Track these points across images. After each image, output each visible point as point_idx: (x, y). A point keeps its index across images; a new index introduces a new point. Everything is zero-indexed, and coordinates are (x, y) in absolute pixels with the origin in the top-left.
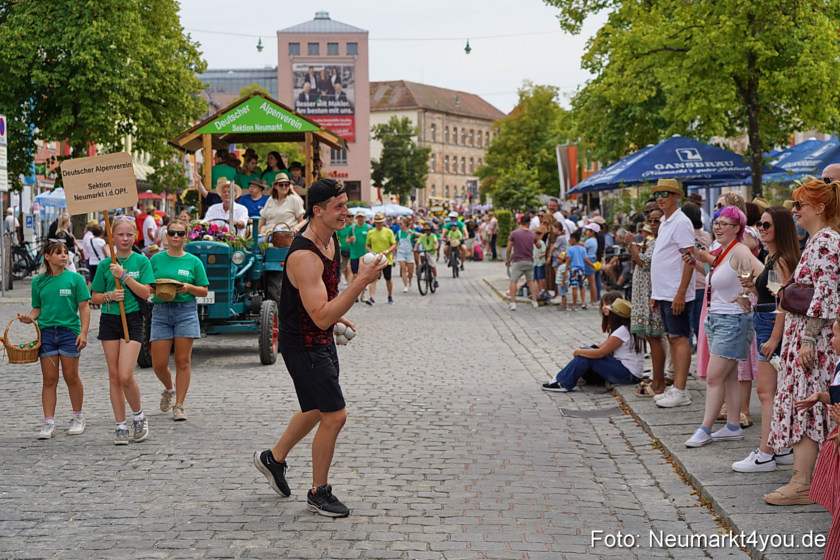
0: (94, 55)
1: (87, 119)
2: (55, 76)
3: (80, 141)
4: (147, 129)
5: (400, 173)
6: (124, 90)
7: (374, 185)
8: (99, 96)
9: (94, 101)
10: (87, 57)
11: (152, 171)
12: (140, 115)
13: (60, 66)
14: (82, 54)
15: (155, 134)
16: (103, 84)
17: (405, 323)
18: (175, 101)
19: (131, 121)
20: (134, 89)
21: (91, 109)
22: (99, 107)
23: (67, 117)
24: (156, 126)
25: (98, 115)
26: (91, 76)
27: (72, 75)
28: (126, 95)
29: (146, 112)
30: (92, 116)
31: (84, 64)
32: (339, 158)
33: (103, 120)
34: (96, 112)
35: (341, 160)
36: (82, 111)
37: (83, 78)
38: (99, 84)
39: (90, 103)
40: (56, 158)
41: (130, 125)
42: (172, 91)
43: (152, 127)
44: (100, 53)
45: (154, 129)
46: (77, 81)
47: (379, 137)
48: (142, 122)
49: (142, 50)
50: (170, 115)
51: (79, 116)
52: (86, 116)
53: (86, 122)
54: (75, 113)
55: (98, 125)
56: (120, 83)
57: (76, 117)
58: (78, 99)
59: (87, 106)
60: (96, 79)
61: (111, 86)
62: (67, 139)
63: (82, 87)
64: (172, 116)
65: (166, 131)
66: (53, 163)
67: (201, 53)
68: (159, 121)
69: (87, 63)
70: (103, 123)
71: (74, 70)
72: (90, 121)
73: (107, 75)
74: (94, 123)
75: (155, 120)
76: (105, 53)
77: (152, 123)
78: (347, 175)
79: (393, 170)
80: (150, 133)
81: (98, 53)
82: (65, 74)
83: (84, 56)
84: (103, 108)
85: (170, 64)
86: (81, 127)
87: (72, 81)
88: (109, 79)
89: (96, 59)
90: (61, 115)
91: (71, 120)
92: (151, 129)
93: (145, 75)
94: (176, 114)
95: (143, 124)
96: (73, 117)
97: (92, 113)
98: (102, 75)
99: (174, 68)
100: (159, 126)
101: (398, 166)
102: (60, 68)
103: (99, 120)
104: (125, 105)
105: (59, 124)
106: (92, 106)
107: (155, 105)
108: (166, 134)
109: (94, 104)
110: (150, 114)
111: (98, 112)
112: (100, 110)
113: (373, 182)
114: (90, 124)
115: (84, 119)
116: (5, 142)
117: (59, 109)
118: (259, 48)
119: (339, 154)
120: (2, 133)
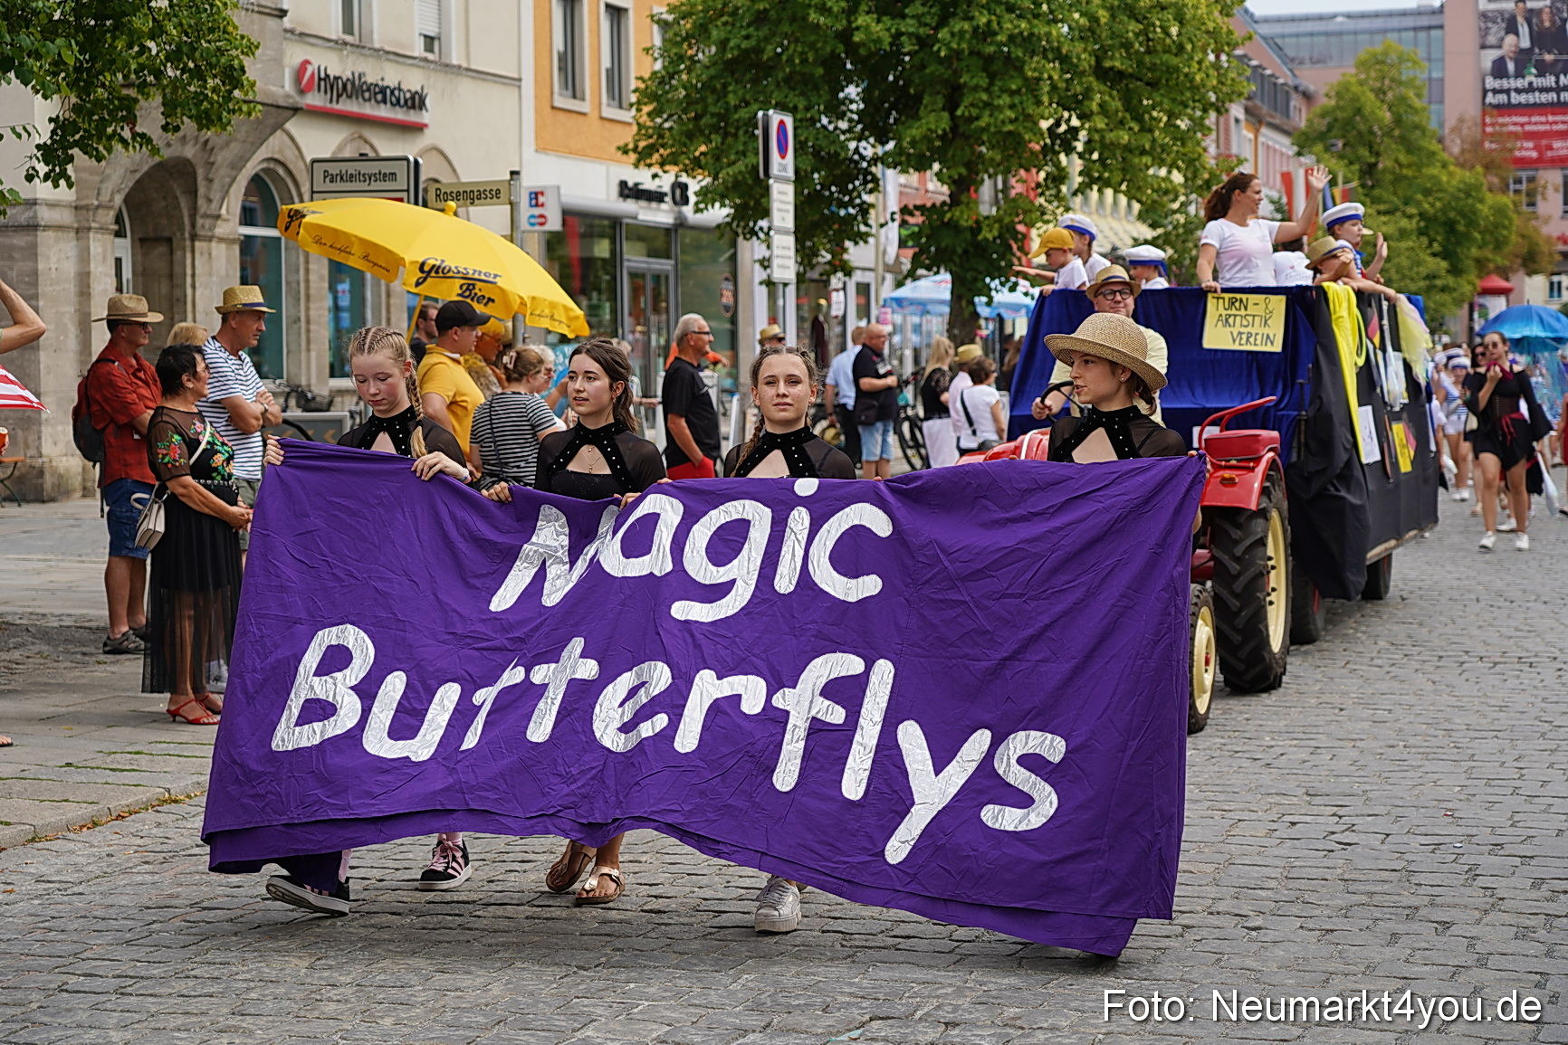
1: (977, 118)
2: (907, 26)
3: (963, 171)
4: (1110, 136)
6: (1060, 49)
8: (1002, 66)
9: (992, 77)
12: (1095, 107)
15: (1128, 149)
16: (1011, 38)
18: (1173, 71)
19: (1075, 122)
20: (1080, 47)
21: (984, 97)
22: (1004, 90)
23: (932, 117)
24: (1130, 129)
25: (1000, 109)
26: (982, 20)
27: (942, 23)
28: (1064, 60)
29: (1107, 98)
30: (987, 113)
33: (1011, 121)
34: (996, 103)
36: (966, 102)
37: (967, 26)
38: (1003, 37)
39: (984, 82)
41: (1074, 131)
42: (1168, 51)
43: (1121, 133)
45: (1125, 138)
46: (953, 34)
48: (1100, 123)
50: (1161, 103)
51: (959, 112)
52: (974, 112)
53: (976, 124)
54: (951, 106)
55: (1000, 132)
56: (1048, 36)
57: (953, 117)
58: (957, 74)
59: (977, 88)
60: (994, 27)
61: (1029, 42)
62: (936, 166)
63: (965, 46)
64: (1166, 106)
65: (1154, 140)
68: (1138, 118)
70: (1010, 127)
72: (982, 123)
73: (1020, 17)
74: (992, 129)
75: (1128, 116)
77: (1122, 123)
80: (1114, 145)
82: (927, 19)
86: (967, 137)
87: (942, 34)
88: (1024, 25)
90: (922, 112)
91: (941, 122)
92: (1119, 137)
93: (1105, 16)
94: (1174, 100)
95: (1101, 125)
96: (946, 115)
97: (987, 105)
98: (1008, 17)
100: (1136, 128)
103: (1003, 122)
104: (1063, 86)
105: (917, 131)
106: (987, 90)
107: (1130, 84)
108: (1153, 147)
109: (991, 84)
110: (1116, 104)
111: (1001, 102)
112: (1005, 100)
114: (984, 130)
115: (972, 119)
116: (791, 174)
117: (918, 99)
120: (783, 154)
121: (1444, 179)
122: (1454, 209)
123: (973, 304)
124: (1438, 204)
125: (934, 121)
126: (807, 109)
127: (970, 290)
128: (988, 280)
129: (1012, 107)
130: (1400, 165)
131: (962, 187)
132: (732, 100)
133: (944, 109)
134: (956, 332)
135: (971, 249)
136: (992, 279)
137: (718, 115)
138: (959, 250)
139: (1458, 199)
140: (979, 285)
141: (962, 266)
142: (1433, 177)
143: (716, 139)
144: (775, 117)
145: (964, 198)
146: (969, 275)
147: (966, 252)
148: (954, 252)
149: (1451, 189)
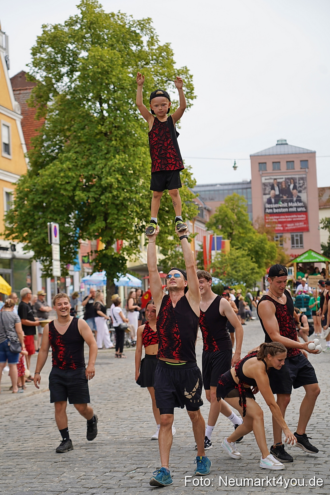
0: (117, 179)
1: (114, 223)
2: (91, 195)
3: (109, 239)
6: (139, 202)
8: (121, 207)
9: (118, 210)
10: (113, 180)
13: (95, 187)
14: (109, 178)
16: (124, 199)
19: (144, 223)
20: (145, 201)
21: (116, 216)
22: (122, 214)
23: (100, 223)
24: (162, 226)
25: (121, 220)
26: (115, 193)
27: (102, 194)
28: (140, 205)
31: (111, 186)
32: (297, 243)
33: (125, 224)
34: (120, 218)
35: (299, 245)
36: (110, 218)
37: (110, 195)
38: (121, 198)
39: (116, 212)
40: (93, 251)
41: (143, 226)
44: (121, 176)
46: (106, 197)
47: (326, 227)
51: (108, 221)
52: (113, 221)
53: (113, 225)
54: (105, 220)
55: (121, 227)
56: (135, 198)
57: (106, 223)
58: (107, 210)
59: (114, 214)
60: (119, 195)
61: (130, 199)
62: (101, 238)
63: (110, 201)
66: (91, 255)
67: (192, 174)
68: (164, 222)
69: (112, 184)
70: (124, 226)
71: (105, 189)
72: (116, 224)
73: (127, 192)
74: (118, 226)
75: (161, 222)
76: (125, 177)
81: (120, 177)
82: (97, 192)
83: (111, 179)
84: (125, 215)
86: (110, 229)
87: (103, 197)
88: (128, 195)
89: (119, 182)
90: (96, 221)
96: (104, 222)
97: (117, 219)
98: (123, 192)
102: (94, 189)
103: (122, 224)
104: (140, 212)
105: (95, 227)
106: (117, 214)
108: (168, 231)
109: (118, 213)
112: (122, 217)
114: (116, 226)
115: (112, 223)
116: (58, 242)
117: (95, 217)
118: (235, 168)
119: (297, 240)
120: (56, 236)
121: (254, 237)
122: (257, 247)
123: (113, 281)
124: (253, 245)
125: (100, 224)
126: (60, 220)
127: (112, 277)
128: (118, 274)
129: (124, 219)
130: (240, 233)
131: (109, 244)
132: (36, 217)
133: (103, 221)
134: (108, 290)
135: (113, 264)
136: (119, 273)
137: (31, 222)
138: (109, 265)
139: (258, 243)
140: (115, 275)
141: (110, 270)
142: (250, 237)
143: (30, 230)
144: (53, 224)
145: (109, 247)
146: (112, 272)
147: (111, 265)
148: (107, 265)
149: (257, 241)
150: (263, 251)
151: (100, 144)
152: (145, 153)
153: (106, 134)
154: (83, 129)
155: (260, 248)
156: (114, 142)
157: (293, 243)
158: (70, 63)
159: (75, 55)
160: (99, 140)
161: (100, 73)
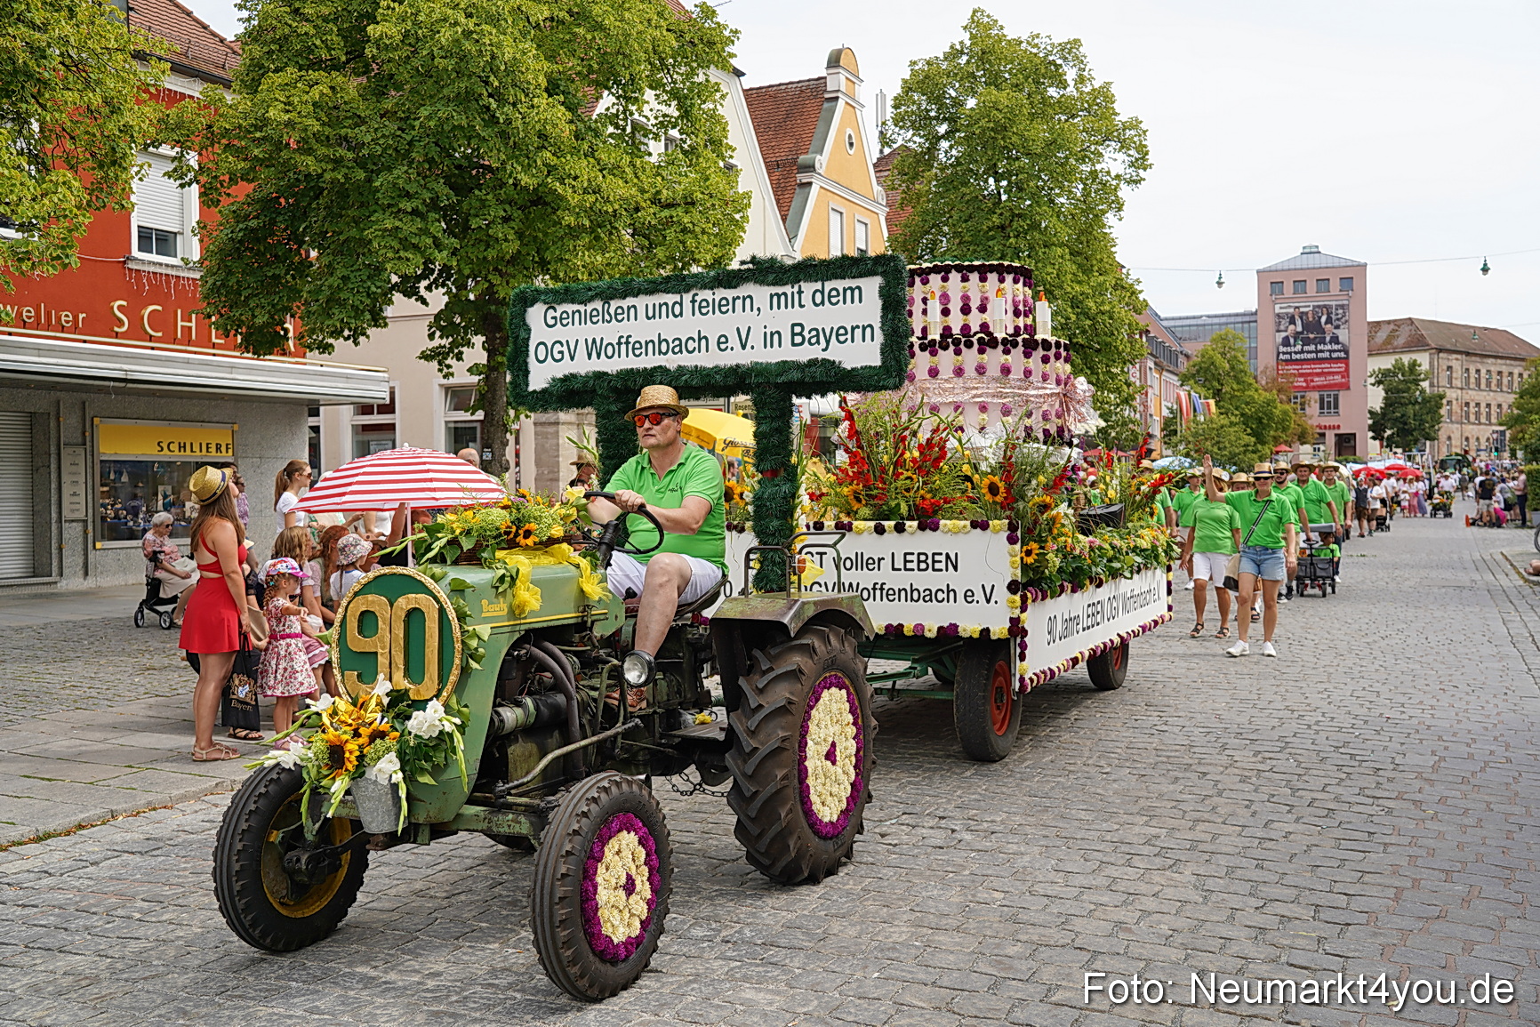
5: (1405, 424)
7: (1374, 438)
11: (1103, 424)
17: (1375, 611)
18: (1108, 344)
32: (1329, 408)
35: (1332, 411)
42: (1106, 334)
47: (1379, 383)
49: (1069, 289)
67: (1141, 292)
78: (1339, 427)
79: (1396, 419)
85: (1103, 303)
93: (1073, 317)
99: (1107, 308)
101: (1403, 416)
107: (1088, 351)
113: (1371, 434)
118: (1220, 284)
119: (1329, 402)
121: (1256, 397)
122: (1261, 412)
124: (1253, 410)
130: (1234, 390)
139: (1264, 407)
142: (1250, 396)
149: (1260, 402)
150: (1270, 419)
151: (991, 243)
152: (1062, 257)
153: (1003, 227)
154: (966, 221)
155: (1265, 413)
156: (1012, 240)
157: (1322, 407)
158: (952, 120)
159: (958, 103)
160: (993, 238)
161: (992, 129)
